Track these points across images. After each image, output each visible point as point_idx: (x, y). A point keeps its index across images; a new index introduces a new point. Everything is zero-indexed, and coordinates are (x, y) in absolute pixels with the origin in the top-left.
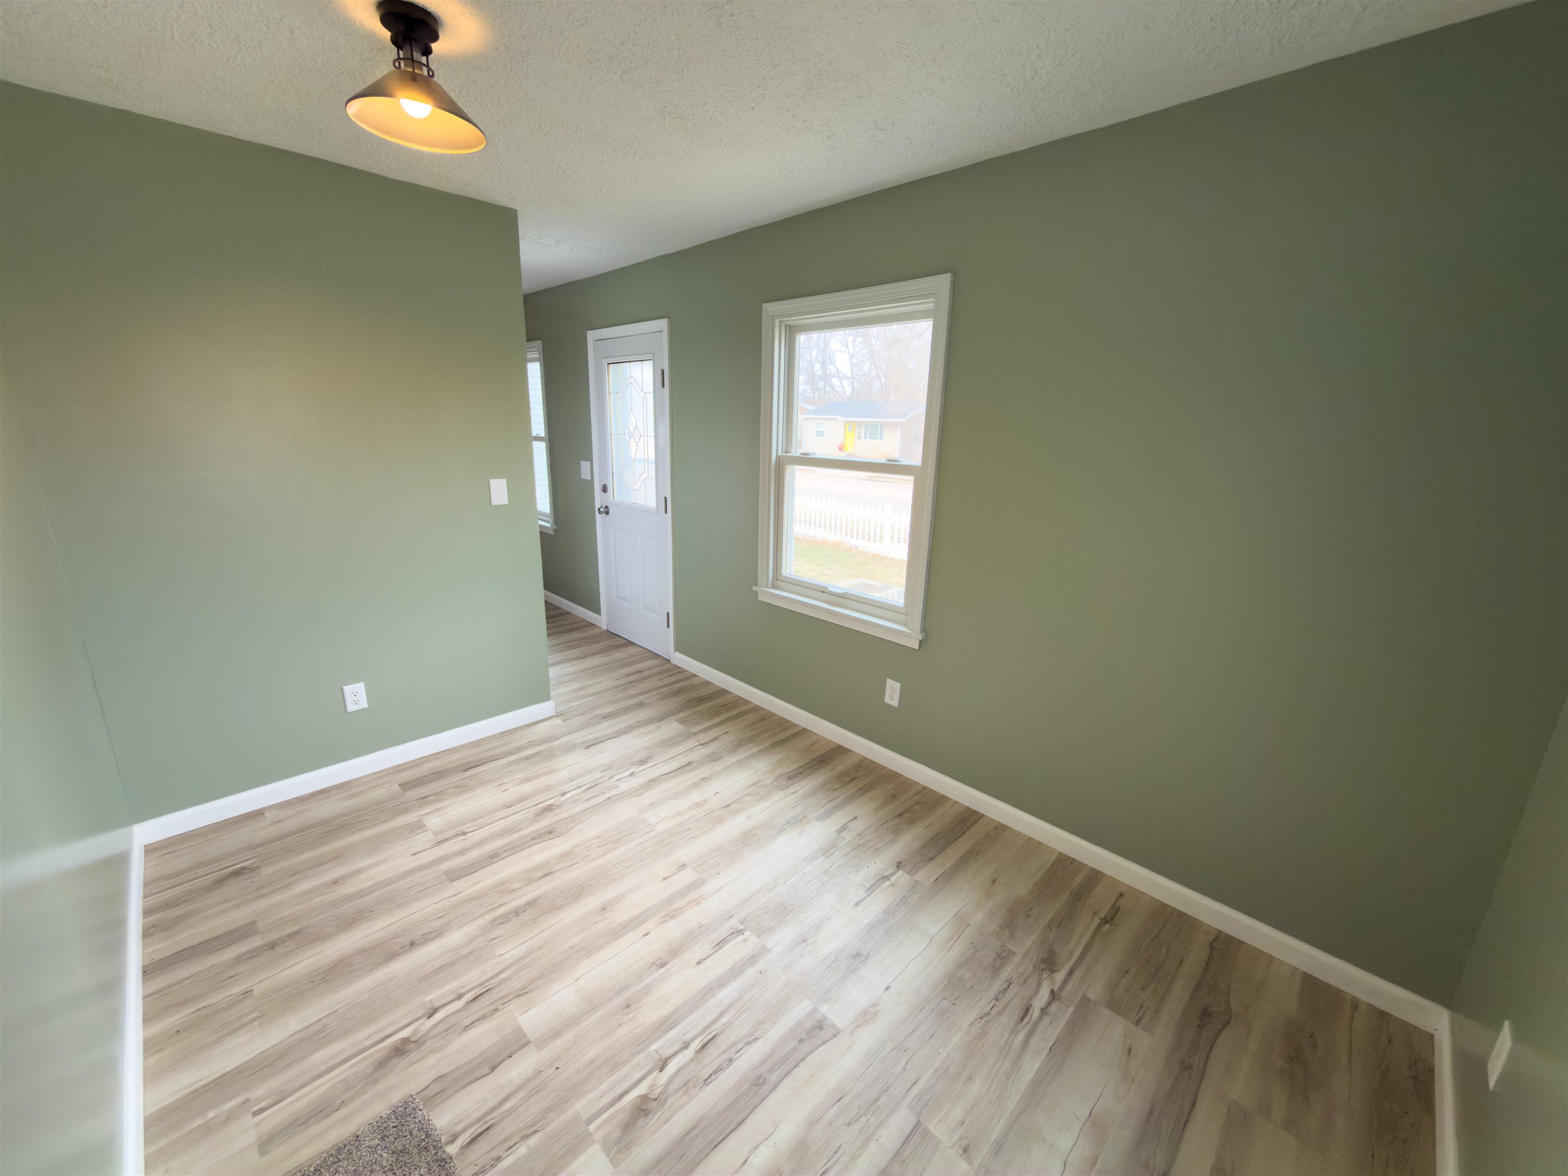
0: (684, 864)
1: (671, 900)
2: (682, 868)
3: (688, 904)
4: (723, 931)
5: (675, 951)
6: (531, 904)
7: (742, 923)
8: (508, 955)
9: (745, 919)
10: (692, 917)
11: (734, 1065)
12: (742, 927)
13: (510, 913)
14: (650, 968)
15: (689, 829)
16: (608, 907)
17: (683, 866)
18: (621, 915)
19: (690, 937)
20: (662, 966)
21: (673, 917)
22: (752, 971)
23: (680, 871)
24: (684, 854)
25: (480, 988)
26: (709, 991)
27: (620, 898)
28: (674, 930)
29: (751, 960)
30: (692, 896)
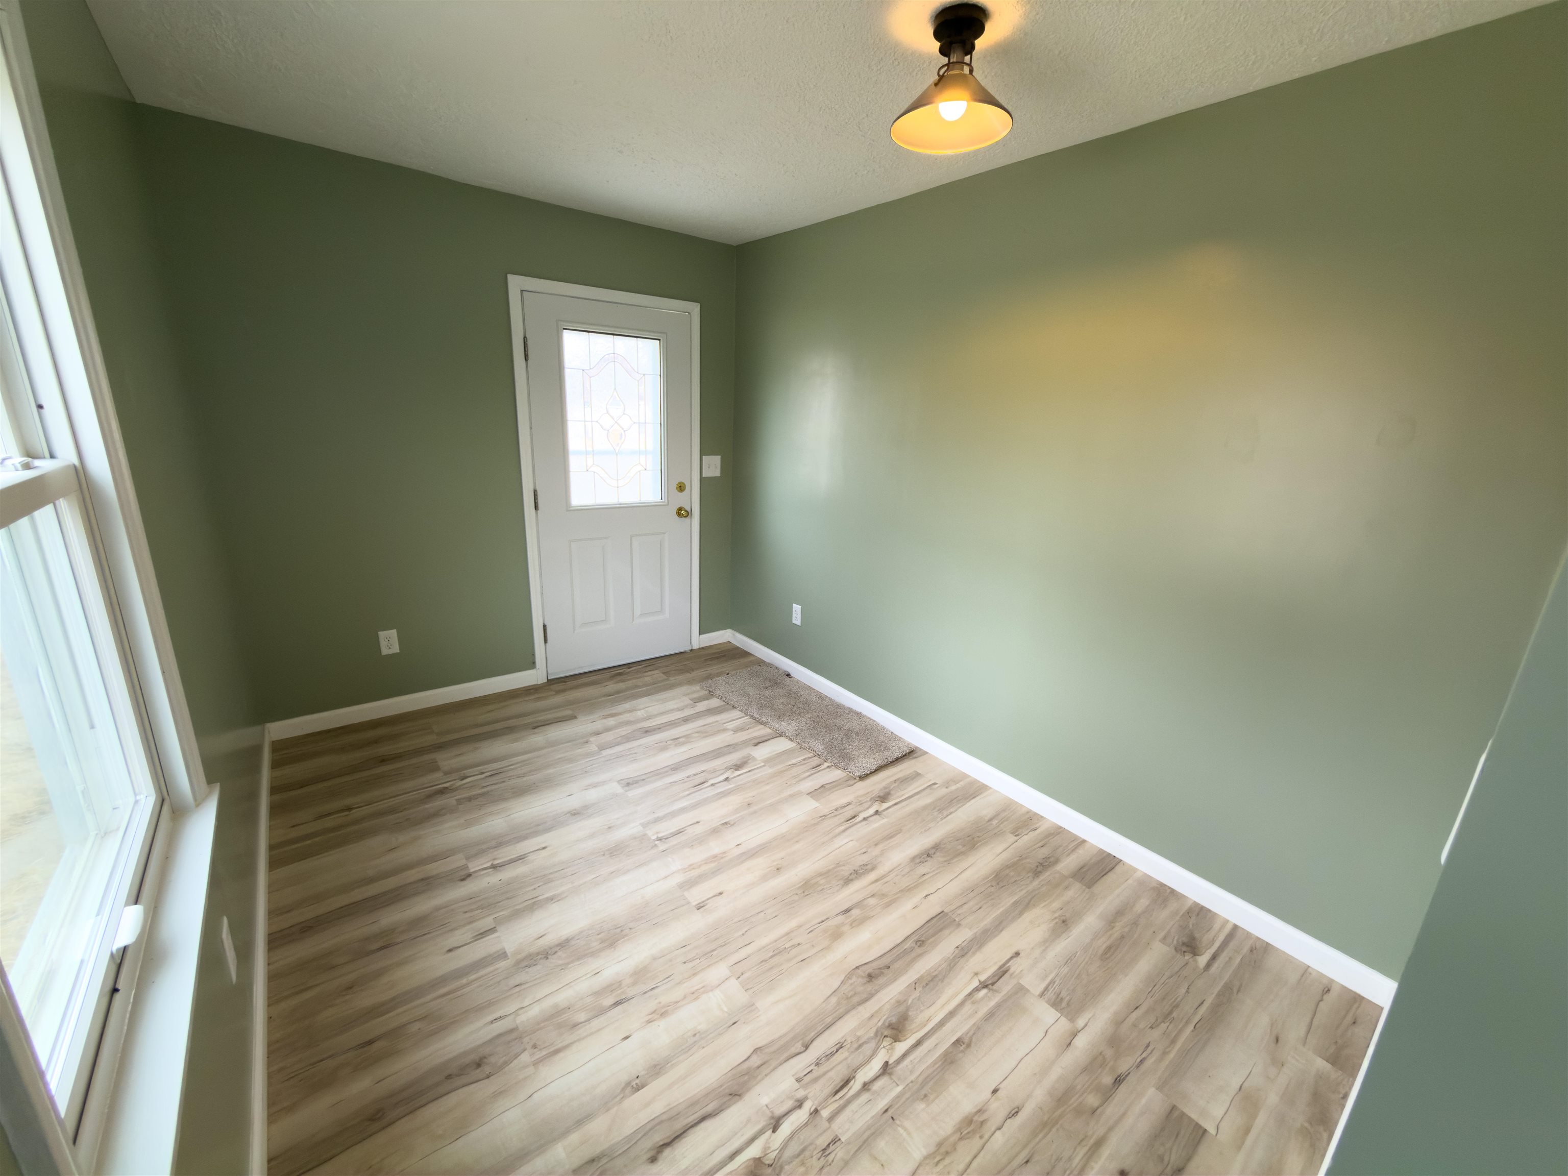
0: (698, 909)
1: (715, 872)
2: (702, 905)
3: (700, 866)
4: (673, 841)
5: (715, 831)
6: (848, 881)
7: (656, 845)
8: (846, 840)
9: (652, 848)
10: (697, 855)
11: (687, 775)
12: (656, 842)
13: (863, 874)
14: (735, 823)
15: (685, 963)
16: (774, 871)
17: (699, 907)
18: (760, 864)
19: (700, 840)
20: (726, 823)
21: (715, 856)
22: (660, 814)
23: (703, 902)
24: (697, 923)
25: (854, 822)
26: (695, 806)
27: (765, 878)
28: (715, 847)
29: (657, 820)
30: (695, 873)
